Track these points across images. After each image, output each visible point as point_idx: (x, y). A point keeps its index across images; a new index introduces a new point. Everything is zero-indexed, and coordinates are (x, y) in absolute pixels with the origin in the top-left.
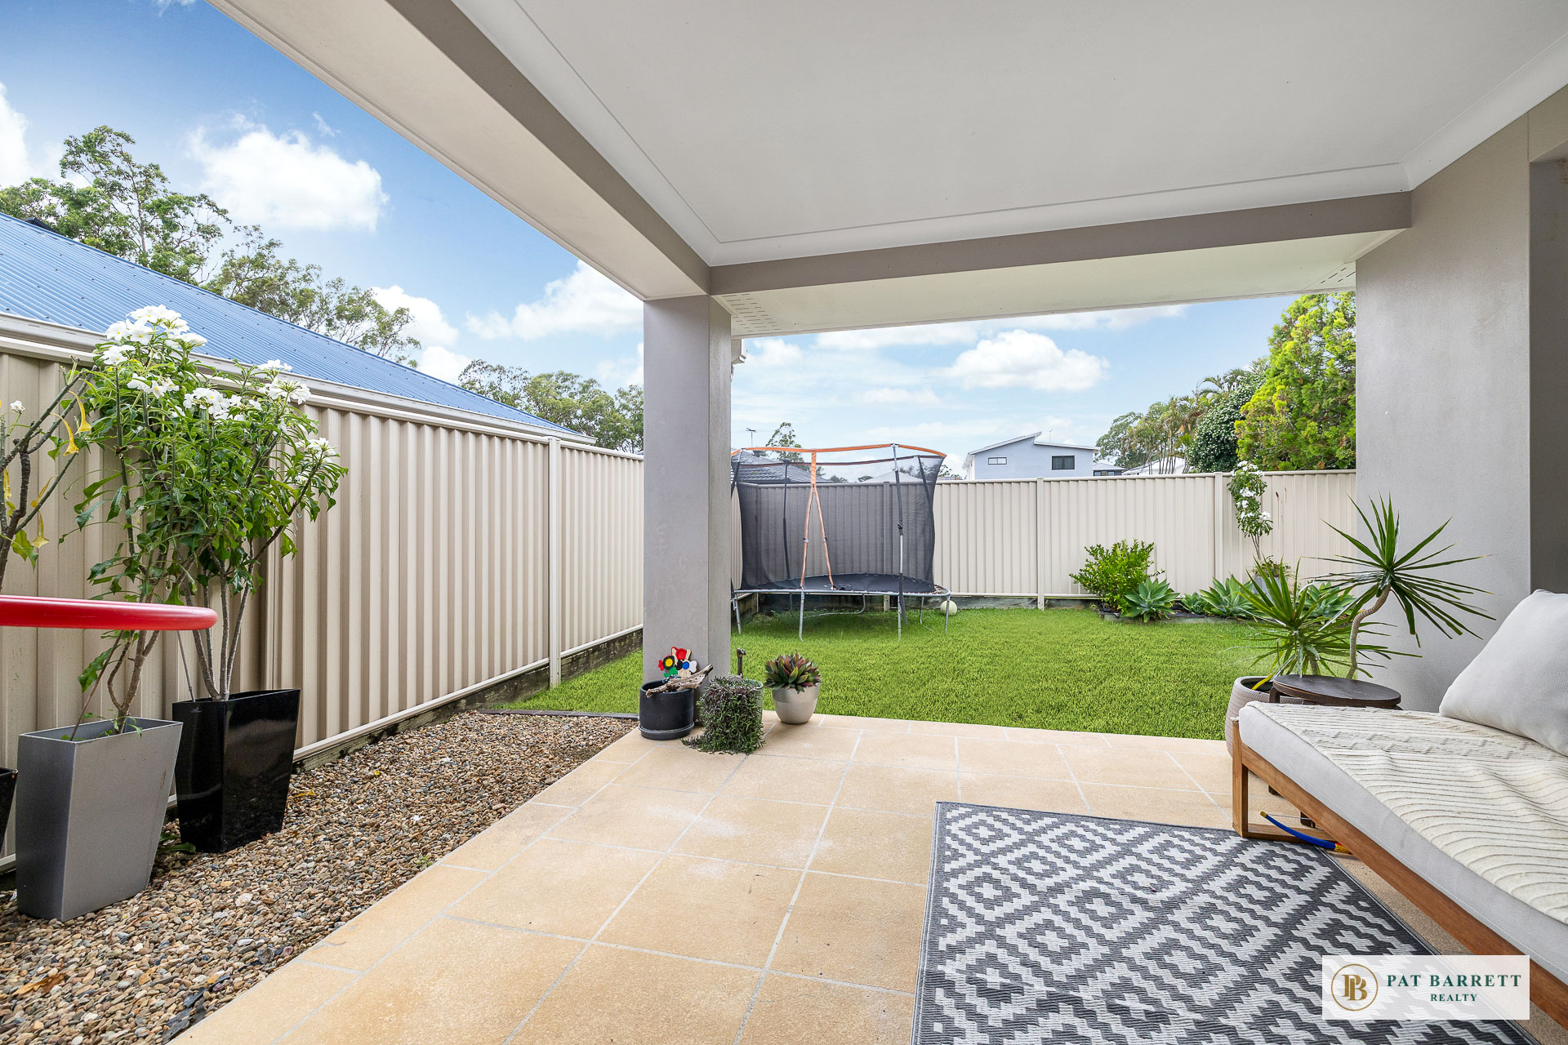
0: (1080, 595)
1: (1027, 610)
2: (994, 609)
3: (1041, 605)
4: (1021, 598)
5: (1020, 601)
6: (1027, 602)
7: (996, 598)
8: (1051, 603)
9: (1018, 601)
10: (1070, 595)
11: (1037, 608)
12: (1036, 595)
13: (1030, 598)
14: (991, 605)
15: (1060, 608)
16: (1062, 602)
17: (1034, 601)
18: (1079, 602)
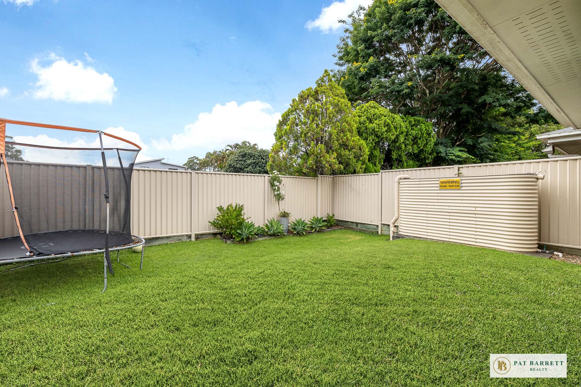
0: (212, 231)
1: (186, 242)
2: (167, 244)
3: (193, 239)
4: (182, 236)
5: (182, 238)
6: (185, 238)
7: (168, 238)
8: (198, 237)
9: (180, 238)
10: (208, 232)
11: (191, 240)
12: (190, 233)
13: (187, 236)
14: (165, 242)
15: (202, 239)
16: (203, 236)
17: (190, 237)
18: (211, 235)
